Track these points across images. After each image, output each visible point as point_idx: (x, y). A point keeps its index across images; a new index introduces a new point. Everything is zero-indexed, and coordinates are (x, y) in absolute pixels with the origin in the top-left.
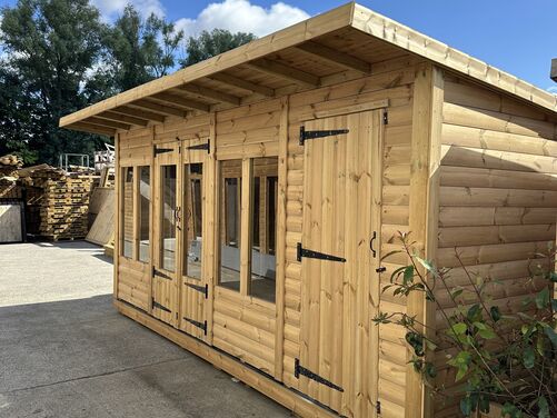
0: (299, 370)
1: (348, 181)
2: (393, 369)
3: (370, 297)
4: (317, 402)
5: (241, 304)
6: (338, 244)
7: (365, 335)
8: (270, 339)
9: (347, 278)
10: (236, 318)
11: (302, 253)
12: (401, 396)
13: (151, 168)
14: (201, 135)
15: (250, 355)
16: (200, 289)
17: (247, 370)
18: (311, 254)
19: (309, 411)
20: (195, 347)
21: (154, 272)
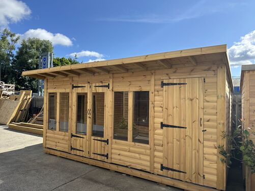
0: (162, 168)
2: (211, 163)
3: (199, 140)
4: (173, 178)
5: (130, 146)
6: (182, 122)
7: (197, 153)
8: (148, 158)
9: (188, 134)
10: (126, 151)
11: (163, 125)
12: (215, 172)
14: (103, 82)
15: (137, 165)
16: (104, 141)
18: (168, 126)
19: (169, 182)
20: (101, 164)
21: (72, 136)
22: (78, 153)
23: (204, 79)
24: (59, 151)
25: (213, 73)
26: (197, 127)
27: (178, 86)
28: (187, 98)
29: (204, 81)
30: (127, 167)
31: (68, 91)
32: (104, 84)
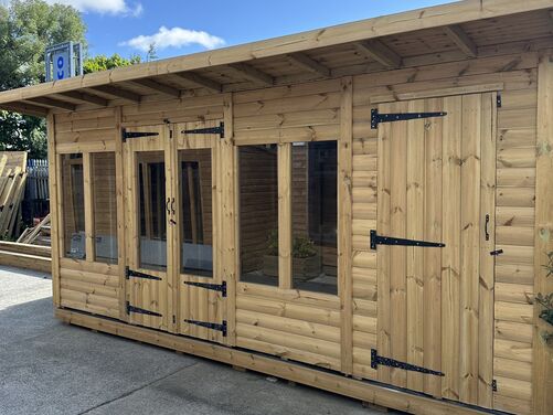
0: (376, 360)
1: (447, 166)
2: (513, 347)
3: (481, 280)
4: (405, 390)
5: (284, 299)
6: (433, 228)
7: (475, 319)
8: (335, 333)
9: (448, 262)
10: (275, 314)
11: (376, 240)
12: (526, 371)
13: (117, 155)
14: (207, 117)
15: (300, 352)
16: (214, 287)
17: (294, 367)
18: (390, 241)
19: (397, 400)
20: (207, 351)
21: (129, 273)
22: (146, 320)
23: (498, 98)
24: (97, 315)
25: (524, 77)
26: (476, 240)
27: (421, 121)
28: (446, 157)
29: (499, 105)
30: (278, 357)
31: (111, 146)
32: (208, 125)
